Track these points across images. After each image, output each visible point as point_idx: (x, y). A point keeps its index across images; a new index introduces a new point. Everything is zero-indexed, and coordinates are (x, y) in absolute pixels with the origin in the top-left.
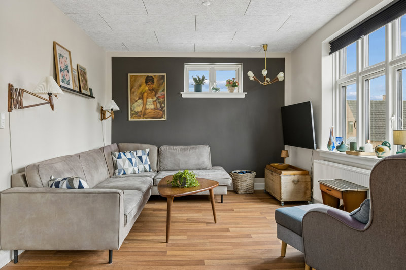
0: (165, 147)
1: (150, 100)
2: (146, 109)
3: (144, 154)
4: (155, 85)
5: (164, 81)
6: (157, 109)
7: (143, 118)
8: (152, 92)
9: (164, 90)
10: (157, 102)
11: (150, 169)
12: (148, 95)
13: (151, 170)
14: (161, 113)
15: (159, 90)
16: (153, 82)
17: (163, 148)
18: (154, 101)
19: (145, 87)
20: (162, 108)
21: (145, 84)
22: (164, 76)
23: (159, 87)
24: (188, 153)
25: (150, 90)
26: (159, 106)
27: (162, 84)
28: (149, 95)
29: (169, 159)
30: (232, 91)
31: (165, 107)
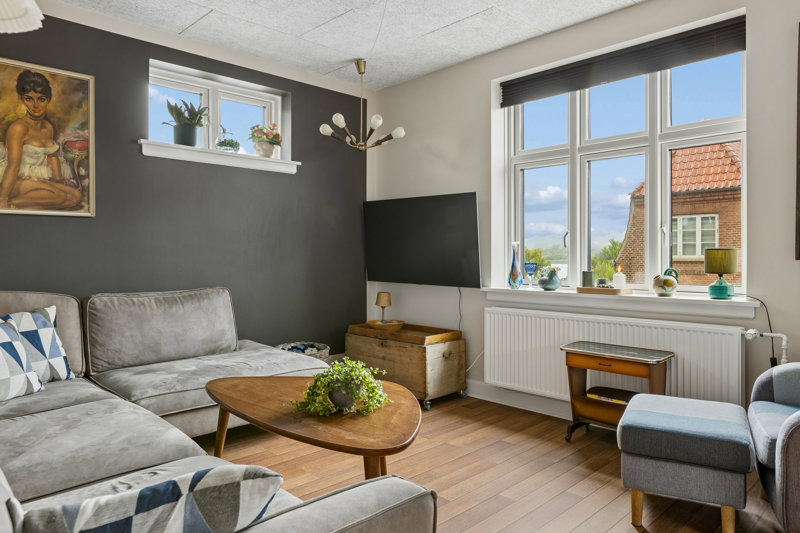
0: (105, 299)
1: (32, 148)
2: (19, 178)
3: (45, 325)
4: (53, 105)
5: (87, 97)
6: (62, 181)
7: (9, 207)
8: (43, 126)
9: (84, 125)
10: (62, 159)
11: (69, 373)
12: (26, 132)
13: (72, 375)
14: (77, 193)
15: (69, 121)
16: (47, 93)
17: (99, 300)
18: (50, 156)
19: (16, 106)
20: (79, 178)
21: (16, 95)
22: (85, 84)
23: (67, 113)
24: (181, 311)
25: (36, 118)
26: (67, 171)
27: (79, 105)
28: (31, 132)
29: (128, 334)
30: (268, 154)
31: (88, 176)
